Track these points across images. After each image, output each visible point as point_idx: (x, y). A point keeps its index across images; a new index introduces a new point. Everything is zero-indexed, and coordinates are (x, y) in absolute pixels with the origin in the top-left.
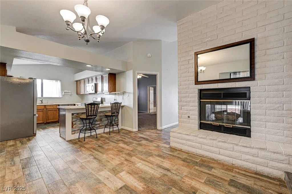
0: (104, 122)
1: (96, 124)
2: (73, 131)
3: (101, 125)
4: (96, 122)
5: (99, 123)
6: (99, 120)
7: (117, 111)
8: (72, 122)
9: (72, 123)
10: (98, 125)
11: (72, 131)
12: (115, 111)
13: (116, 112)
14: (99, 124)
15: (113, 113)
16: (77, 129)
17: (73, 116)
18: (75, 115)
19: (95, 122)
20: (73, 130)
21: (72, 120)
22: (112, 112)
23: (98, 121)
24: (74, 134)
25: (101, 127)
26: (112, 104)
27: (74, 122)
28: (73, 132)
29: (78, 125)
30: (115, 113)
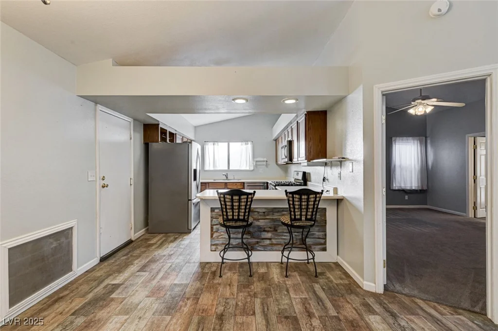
0: (283, 235)
1: (263, 236)
2: (214, 245)
3: (274, 241)
4: (263, 233)
5: (269, 235)
6: (269, 229)
7: (306, 215)
8: (211, 225)
9: (212, 228)
10: (268, 242)
11: (211, 245)
12: (301, 215)
13: (303, 218)
14: (270, 239)
15: (295, 219)
16: (221, 242)
17: (213, 213)
18: (217, 212)
19: (261, 231)
20: (213, 243)
21: (211, 221)
22: (293, 217)
23: (268, 231)
24: (215, 251)
25: (275, 248)
26: (290, 193)
27: (215, 227)
28: (214, 247)
29: (222, 233)
30: (300, 219)
